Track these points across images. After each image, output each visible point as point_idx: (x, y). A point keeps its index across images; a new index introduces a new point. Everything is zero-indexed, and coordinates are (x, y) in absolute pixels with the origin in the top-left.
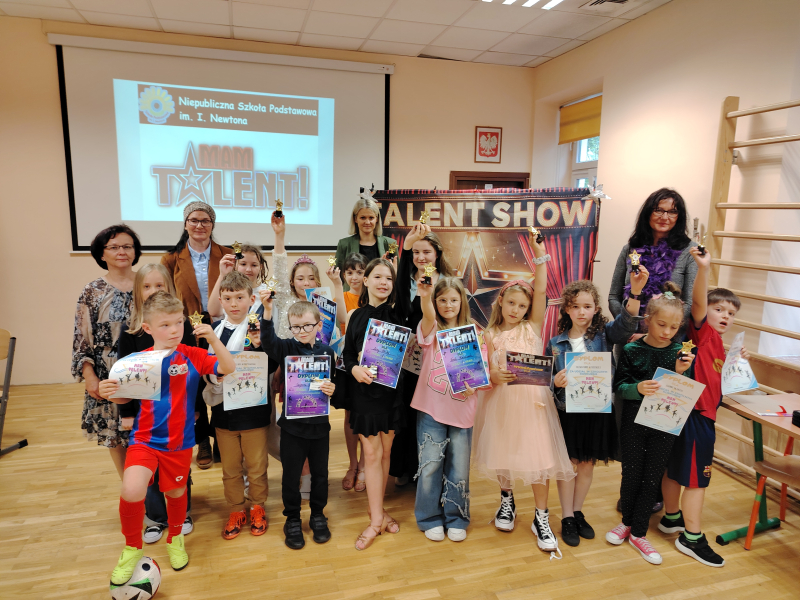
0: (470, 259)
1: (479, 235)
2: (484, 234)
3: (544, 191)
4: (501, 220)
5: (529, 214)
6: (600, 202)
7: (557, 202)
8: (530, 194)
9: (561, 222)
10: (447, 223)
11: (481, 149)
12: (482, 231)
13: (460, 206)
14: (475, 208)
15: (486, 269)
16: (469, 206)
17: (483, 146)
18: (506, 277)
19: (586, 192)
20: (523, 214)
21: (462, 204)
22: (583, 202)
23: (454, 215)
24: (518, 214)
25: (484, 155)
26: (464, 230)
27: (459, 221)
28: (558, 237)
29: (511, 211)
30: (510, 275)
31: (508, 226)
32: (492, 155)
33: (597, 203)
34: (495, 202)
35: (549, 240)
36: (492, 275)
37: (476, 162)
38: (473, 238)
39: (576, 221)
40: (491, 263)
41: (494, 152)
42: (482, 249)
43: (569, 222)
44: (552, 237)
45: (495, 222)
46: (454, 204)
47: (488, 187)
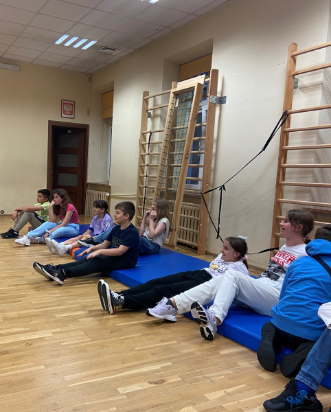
11: (64, 111)
37: (62, 117)
47: (69, 132)
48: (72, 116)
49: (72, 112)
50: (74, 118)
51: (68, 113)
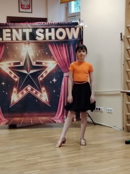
0: (26, 56)
1: (30, 45)
2: (32, 44)
3: (58, 23)
4: (40, 37)
5: (52, 34)
6: (83, 28)
7: (64, 28)
8: (52, 25)
9: (67, 37)
10: (14, 39)
12: (31, 42)
13: (20, 30)
14: (28, 31)
15: (34, 60)
16: (24, 30)
17: (23, 4)
18: (44, 64)
19: (77, 24)
20: (50, 34)
21: (21, 29)
22: (76, 28)
23: (17, 35)
24: (48, 34)
25: (23, 8)
26: (23, 42)
27: (20, 38)
28: (66, 44)
29: (44, 33)
30: (46, 63)
31: (43, 40)
32: (28, 9)
33: (82, 28)
34: (37, 29)
35: (62, 46)
36: (37, 63)
38: (27, 46)
39: (73, 37)
40: (36, 58)
42: (32, 51)
43: (70, 38)
44: (63, 45)
45: (37, 38)
46: (17, 30)
48: (30, 10)
49: (29, 6)
50: (32, 12)
51: (25, 7)
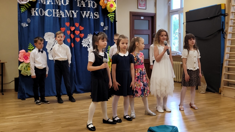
11: (140, 4)
17: (140, 3)
25: (141, 6)
32: (143, 7)
37: (138, 8)
41: (144, 6)
47: (142, 18)
50: (146, 9)
51: (142, 6)
